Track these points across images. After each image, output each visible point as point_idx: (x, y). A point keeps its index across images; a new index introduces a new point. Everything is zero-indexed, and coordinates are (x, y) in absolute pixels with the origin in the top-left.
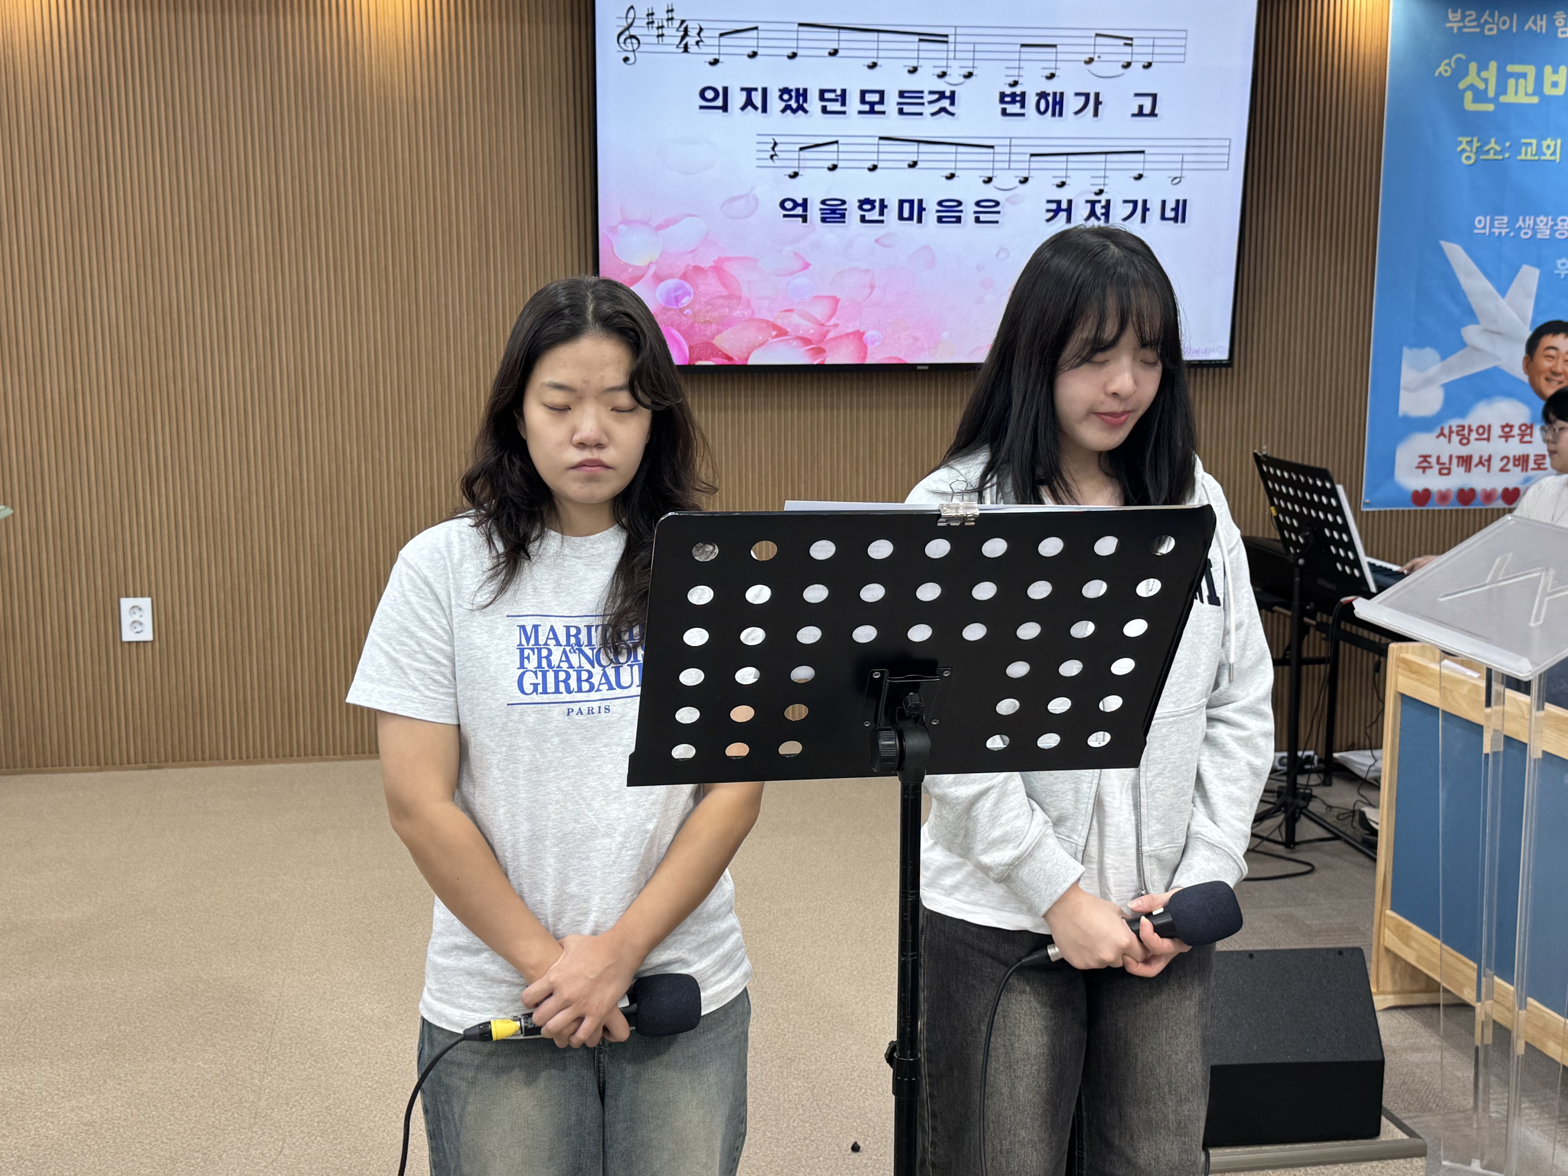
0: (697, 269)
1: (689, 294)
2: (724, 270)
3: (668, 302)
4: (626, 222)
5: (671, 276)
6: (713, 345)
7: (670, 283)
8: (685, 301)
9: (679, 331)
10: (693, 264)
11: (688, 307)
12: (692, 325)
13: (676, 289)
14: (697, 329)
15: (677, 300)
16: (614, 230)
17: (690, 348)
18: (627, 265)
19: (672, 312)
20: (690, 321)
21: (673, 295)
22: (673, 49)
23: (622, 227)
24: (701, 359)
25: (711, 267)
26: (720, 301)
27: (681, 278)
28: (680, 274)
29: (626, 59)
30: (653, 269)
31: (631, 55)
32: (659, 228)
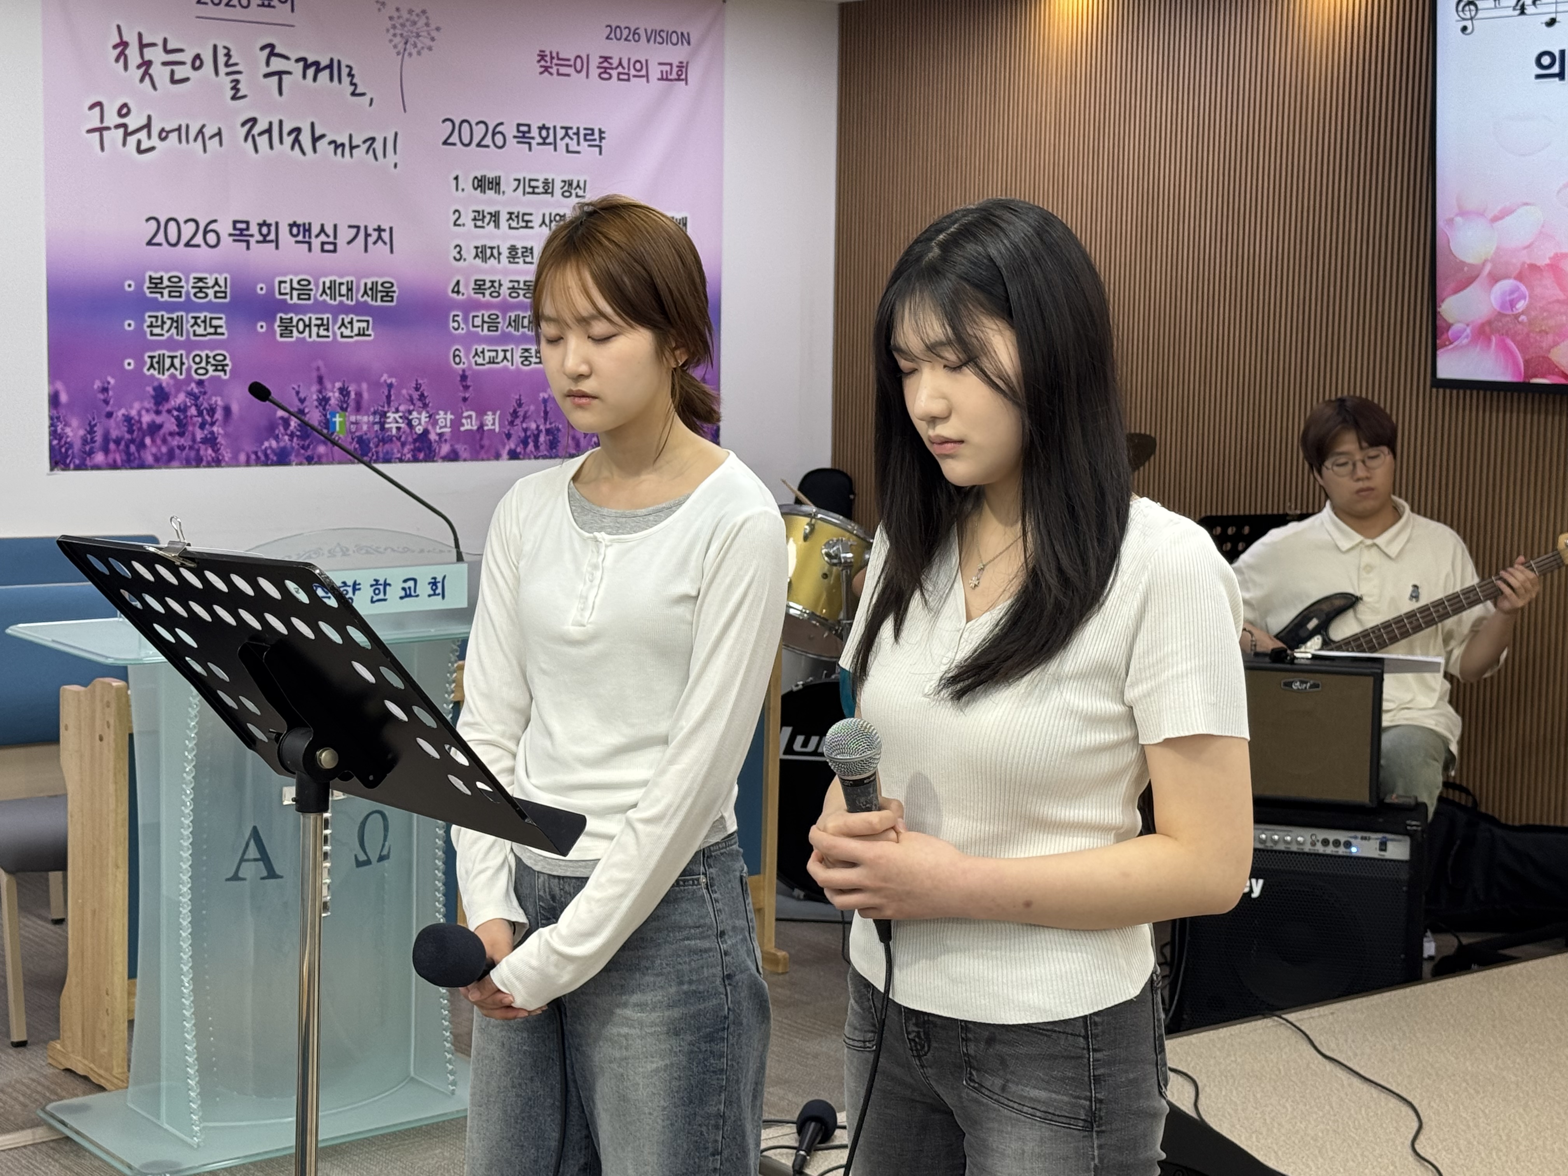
0: (1533, 268)
1: (1525, 298)
2: (1562, 270)
3: (1503, 306)
4: (1463, 213)
5: (1506, 277)
6: (1550, 359)
7: (1506, 285)
8: (1521, 305)
9: (1513, 341)
10: (1528, 262)
11: (1523, 313)
12: (1528, 335)
13: (1512, 292)
14: (1532, 340)
15: (1512, 304)
16: (1450, 222)
17: (1527, 362)
18: (1463, 263)
19: (1508, 319)
20: (1526, 330)
21: (1508, 298)
22: (1510, 12)
23: (1459, 220)
24: (1536, 376)
25: (1547, 265)
26: (1556, 307)
27: (1516, 278)
28: (1515, 273)
29: (1464, 29)
30: (1488, 268)
31: (1468, 24)
32: (1496, 219)
